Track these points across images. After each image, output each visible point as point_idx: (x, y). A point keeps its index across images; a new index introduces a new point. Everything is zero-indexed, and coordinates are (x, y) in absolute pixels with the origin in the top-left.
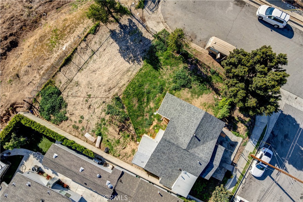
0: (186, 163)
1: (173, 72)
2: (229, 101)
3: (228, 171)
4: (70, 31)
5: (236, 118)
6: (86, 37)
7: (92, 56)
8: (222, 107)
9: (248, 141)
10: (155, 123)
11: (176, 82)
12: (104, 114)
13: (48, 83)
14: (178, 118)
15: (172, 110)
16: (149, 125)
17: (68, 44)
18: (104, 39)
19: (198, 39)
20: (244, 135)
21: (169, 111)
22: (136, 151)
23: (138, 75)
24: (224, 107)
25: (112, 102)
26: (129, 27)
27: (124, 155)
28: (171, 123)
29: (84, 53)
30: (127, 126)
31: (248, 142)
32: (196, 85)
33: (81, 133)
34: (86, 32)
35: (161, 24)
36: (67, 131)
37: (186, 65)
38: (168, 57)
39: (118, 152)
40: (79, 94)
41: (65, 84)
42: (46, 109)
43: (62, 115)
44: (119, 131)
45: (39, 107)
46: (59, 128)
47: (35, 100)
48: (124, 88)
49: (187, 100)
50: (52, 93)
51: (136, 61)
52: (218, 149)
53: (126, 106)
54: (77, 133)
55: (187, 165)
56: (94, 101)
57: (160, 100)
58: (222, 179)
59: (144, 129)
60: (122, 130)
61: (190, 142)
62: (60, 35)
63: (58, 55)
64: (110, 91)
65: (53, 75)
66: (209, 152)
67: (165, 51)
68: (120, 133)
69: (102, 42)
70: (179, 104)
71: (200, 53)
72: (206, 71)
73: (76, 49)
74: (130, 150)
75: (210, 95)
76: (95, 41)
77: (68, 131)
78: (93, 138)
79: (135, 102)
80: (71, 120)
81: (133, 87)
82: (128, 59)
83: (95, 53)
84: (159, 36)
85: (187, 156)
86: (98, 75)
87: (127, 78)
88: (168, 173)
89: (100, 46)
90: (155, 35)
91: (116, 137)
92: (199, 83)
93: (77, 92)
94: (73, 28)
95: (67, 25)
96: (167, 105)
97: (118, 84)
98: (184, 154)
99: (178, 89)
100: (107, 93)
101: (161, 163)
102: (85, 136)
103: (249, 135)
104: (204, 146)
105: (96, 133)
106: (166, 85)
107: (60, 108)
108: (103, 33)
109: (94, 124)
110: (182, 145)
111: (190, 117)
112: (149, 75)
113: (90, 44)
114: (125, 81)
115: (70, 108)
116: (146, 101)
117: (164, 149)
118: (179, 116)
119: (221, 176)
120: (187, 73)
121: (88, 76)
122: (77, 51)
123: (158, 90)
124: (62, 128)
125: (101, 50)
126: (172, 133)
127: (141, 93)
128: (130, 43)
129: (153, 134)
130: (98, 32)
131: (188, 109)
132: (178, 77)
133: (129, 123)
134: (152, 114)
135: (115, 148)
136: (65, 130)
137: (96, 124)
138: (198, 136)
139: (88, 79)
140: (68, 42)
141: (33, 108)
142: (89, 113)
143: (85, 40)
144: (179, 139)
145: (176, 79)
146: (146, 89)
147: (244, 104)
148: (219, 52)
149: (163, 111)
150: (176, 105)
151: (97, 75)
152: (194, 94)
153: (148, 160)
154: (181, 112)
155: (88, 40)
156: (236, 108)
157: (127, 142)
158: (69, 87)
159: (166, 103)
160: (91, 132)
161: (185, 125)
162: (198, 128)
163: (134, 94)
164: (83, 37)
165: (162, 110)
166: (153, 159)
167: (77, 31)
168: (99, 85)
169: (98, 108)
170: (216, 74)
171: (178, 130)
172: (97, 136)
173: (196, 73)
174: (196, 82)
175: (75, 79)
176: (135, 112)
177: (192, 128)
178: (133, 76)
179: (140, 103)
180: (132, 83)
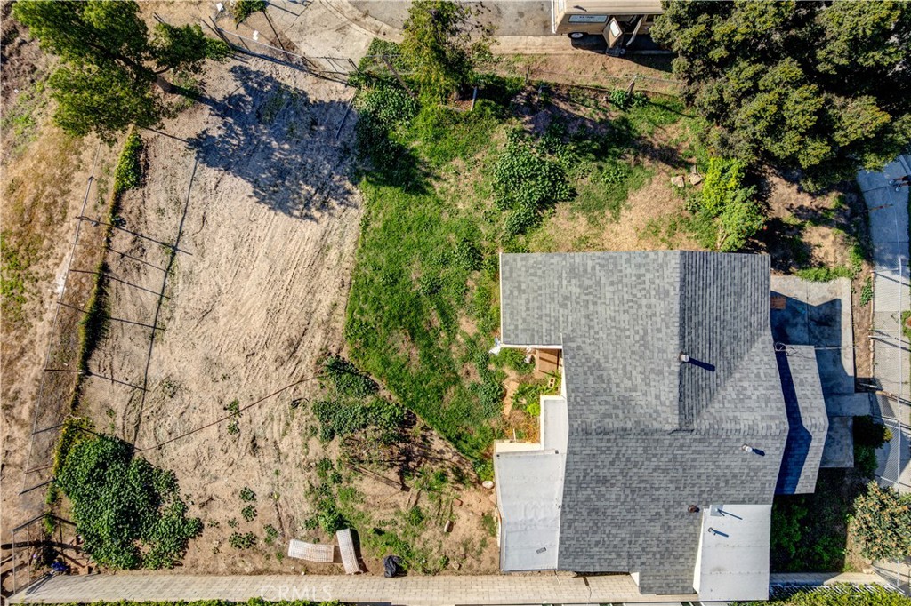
0: (704, 477)
1: (483, 172)
2: (733, 171)
3: (857, 419)
4: (50, 218)
5: (787, 217)
6: (116, 208)
7: (171, 264)
8: (722, 204)
9: (875, 278)
10: (512, 387)
11: (512, 200)
12: (315, 444)
13: (66, 437)
14: (590, 327)
15: (551, 308)
16: (495, 401)
17: (68, 265)
18: (182, 183)
19: (510, 12)
20: (847, 265)
21: (540, 317)
22: (495, 515)
23: (363, 246)
24: (728, 201)
25: (323, 387)
26: (249, 99)
27: (462, 549)
28: (573, 357)
29: (139, 269)
30: (420, 445)
31: (874, 281)
32: (587, 177)
33: (273, 553)
34: (106, 191)
35: (355, 30)
36: (220, 570)
37: (516, 124)
38: (437, 129)
39: (435, 550)
40: (196, 420)
41: (130, 407)
42: (104, 533)
43: (174, 523)
44: (402, 479)
45: (78, 540)
46: (186, 573)
47: (54, 519)
48: (340, 318)
49: (582, 243)
50: (98, 465)
51: (334, 203)
52: (790, 364)
53: (380, 376)
54: (257, 558)
55: (713, 481)
56: (258, 419)
57: (487, 296)
58: (852, 457)
59: (485, 423)
60: (409, 469)
61: (680, 393)
62: (22, 248)
63: (51, 322)
64: (298, 353)
65: (71, 398)
66: (769, 392)
67: (416, 113)
68: (409, 483)
69: (182, 198)
70: (564, 275)
71: (544, 58)
72: (599, 109)
73: (105, 268)
74: (474, 523)
75: (654, 186)
76: (155, 207)
77: (222, 567)
78: (323, 547)
79: (403, 347)
80: (215, 525)
81: (370, 299)
82: (301, 207)
83: (175, 248)
84: (367, 71)
85: (697, 446)
86: (225, 319)
87: (333, 277)
88: (656, 542)
89: (181, 216)
90: (352, 76)
91: (401, 504)
92: (593, 161)
93: (186, 416)
94: (55, 202)
95: (27, 201)
96: (523, 302)
97: (310, 314)
98: (682, 446)
99: (530, 221)
100: (291, 366)
101: (608, 520)
102: (290, 555)
103: (867, 253)
104: (740, 380)
105: (323, 525)
106: (484, 232)
107: (155, 501)
108: (169, 163)
109: (302, 496)
110: (655, 419)
111: (632, 301)
112: (405, 228)
113: (142, 226)
114: (330, 293)
115: (189, 485)
116: (441, 321)
117: (597, 467)
118: (587, 316)
119: (841, 450)
120: (534, 150)
121: (196, 341)
122: (110, 275)
123: (464, 264)
124: (200, 569)
125: (191, 226)
126: (596, 394)
127: (408, 304)
128: (282, 150)
129: (527, 427)
130: (150, 172)
131: (609, 273)
132: (512, 179)
133: (421, 432)
134: (487, 357)
135: (418, 545)
136: (210, 569)
137: (307, 495)
138: (699, 357)
139: (200, 352)
140: (61, 259)
141: (57, 553)
142: (264, 468)
143: (119, 223)
144: (633, 403)
145: (506, 190)
146: (418, 280)
147: (832, 142)
148: (611, 17)
149: (520, 327)
150: (557, 283)
151: (222, 322)
152: (596, 213)
153: (558, 535)
154: (586, 298)
155: (131, 217)
156: (767, 185)
157: (448, 502)
158: (148, 413)
159: (516, 293)
160: (304, 533)
161: (628, 337)
162: (682, 325)
163: (385, 319)
164: (105, 213)
165: (513, 327)
166: (574, 520)
167: (76, 203)
168: (247, 353)
169: (284, 434)
170: (638, 99)
171: (611, 372)
172: (335, 533)
173: (566, 133)
174: (584, 164)
175: (156, 374)
176: (421, 383)
177: (660, 335)
178: (351, 259)
179: (425, 342)
180: (358, 287)
